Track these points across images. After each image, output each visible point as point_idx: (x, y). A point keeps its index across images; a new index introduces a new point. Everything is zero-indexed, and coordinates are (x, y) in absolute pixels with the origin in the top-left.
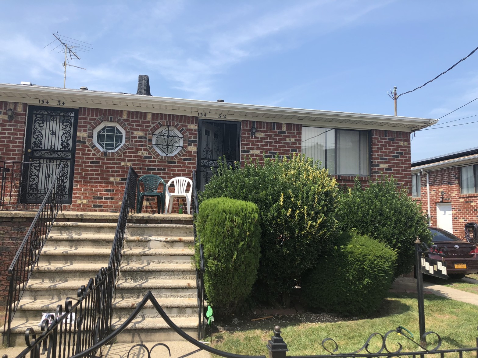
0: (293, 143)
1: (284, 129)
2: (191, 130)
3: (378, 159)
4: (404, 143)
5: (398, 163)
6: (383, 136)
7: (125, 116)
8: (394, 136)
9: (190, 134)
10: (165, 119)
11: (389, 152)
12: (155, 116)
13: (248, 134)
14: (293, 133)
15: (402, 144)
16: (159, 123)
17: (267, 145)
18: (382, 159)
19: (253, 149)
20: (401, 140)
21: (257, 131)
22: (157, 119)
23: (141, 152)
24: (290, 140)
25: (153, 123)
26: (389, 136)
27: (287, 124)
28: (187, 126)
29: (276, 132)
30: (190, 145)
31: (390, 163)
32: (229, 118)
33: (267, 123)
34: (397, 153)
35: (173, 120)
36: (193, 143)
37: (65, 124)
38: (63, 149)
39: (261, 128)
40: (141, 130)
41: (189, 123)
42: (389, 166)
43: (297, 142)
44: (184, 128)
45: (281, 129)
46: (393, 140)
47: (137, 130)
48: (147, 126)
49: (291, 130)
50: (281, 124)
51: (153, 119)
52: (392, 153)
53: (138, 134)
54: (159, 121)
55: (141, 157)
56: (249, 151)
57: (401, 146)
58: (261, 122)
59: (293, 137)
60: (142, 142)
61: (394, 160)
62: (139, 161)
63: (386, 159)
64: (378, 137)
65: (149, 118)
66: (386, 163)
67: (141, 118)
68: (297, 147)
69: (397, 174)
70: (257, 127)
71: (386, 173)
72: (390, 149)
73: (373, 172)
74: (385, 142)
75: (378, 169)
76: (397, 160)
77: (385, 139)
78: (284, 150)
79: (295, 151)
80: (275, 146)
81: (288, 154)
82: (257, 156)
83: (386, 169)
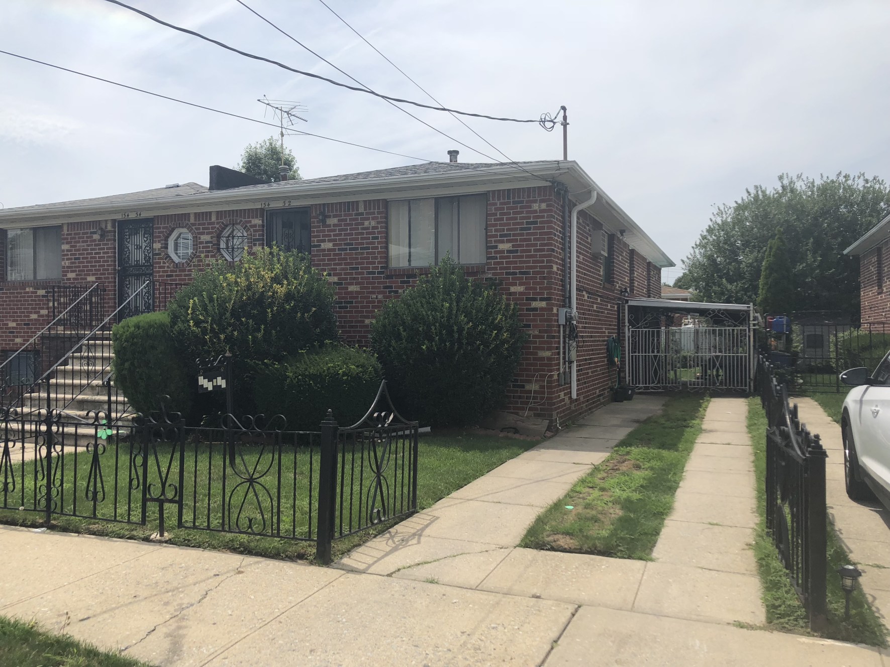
0: (374, 228)
1: (361, 210)
2: (255, 226)
3: (496, 236)
4: (539, 205)
5: (530, 240)
6: (504, 199)
7: (192, 220)
8: (523, 196)
9: (254, 231)
10: (229, 216)
11: (515, 224)
12: (219, 214)
13: (318, 222)
14: (374, 213)
15: (537, 208)
16: (223, 223)
17: (341, 235)
18: (501, 236)
19: (324, 241)
20: (535, 201)
21: (329, 217)
22: (221, 218)
24: (370, 223)
25: (218, 223)
26: (514, 198)
27: (365, 202)
28: (251, 221)
29: (351, 215)
30: (255, 245)
31: (515, 240)
32: (295, 204)
33: (341, 203)
34: (528, 223)
36: (258, 243)
37: (146, 236)
38: (146, 264)
39: (332, 212)
40: (208, 234)
41: (253, 218)
42: (514, 246)
43: (380, 226)
44: (248, 225)
45: (358, 210)
46: (522, 202)
47: (203, 233)
48: (213, 228)
49: (370, 209)
50: (357, 202)
51: (217, 219)
52: (518, 224)
53: (205, 238)
54: (223, 220)
56: (320, 245)
57: (535, 211)
58: (332, 204)
59: (373, 219)
60: (208, 247)
61: (522, 235)
63: (509, 235)
64: (496, 201)
65: (214, 219)
66: (508, 241)
67: (206, 220)
68: (379, 233)
69: (527, 257)
70: (328, 211)
71: (508, 257)
72: (516, 219)
73: (488, 258)
74: (508, 208)
75: (496, 252)
76: (528, 234)
77: (509, 203)
78: (362, 239)
79: (377, 238)
80: (351, 234)
81: (367, 243)
82: (329, 250)
83: (509, 251)
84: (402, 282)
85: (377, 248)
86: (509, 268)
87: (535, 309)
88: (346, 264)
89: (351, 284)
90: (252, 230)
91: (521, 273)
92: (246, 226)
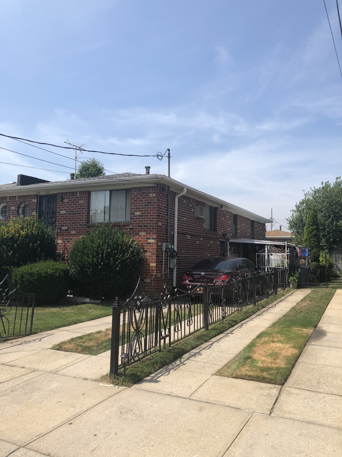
0: (83, 204)
1: (78, 195)
2: (34, 203)
3: (134, 209)
5: (148, 211)
6: (138, 191)
7: (8, 200)
8: (146, 190)
9: (34, 205)
10: (23, 198)
11: (142, 203)
12: (19, 197)
13: (60, 201)
14: (83, 197)
16: (20, 201)
17: (69, 207)
18: (137, 208)
19: (62, 210)
20: (151, 193)
21: (64, 199)
22: (20, 199)
23: (14, 218)
24: (81, 202)
26: (142, 191)
27: (80, 192)
28: (32, 201)
29: (74, 198)
31: (142, 211)
32: (50, 193)
33: (69, 192)
34: (148, 203)
35: (26, 198)
36: (34, 210)
39: (66, 196)
40: (14, 206)
41: (33, 199)
42: (141, 213)
43: (86, 203)
44: (31, 202)
45: (76, 196)
46: (145, 193)
47: (12, 206)
48: (16, 204)
49: (82, 195)
50: (77, 192)
52: (144, 203)
53: (13, 208)
56: (60, 212)
57: (151, 197)
58: (66, 193)
59: (83, 200)
60: (14, 212)
61: (145, 208)
63: (140, 208)
64: (135, 192)
65: (17, 199)
66: (139, 211)
67: (14, 200)
68: (85, 206)
69: (147, 218)
70: (64, 196)
71: (139, 218)
72: (143, 201)
73: (131, 219)
74: (140, 196)
75: (134, 216)
76: (147, 208)
77: (140, 193)
78: (78, 209)
79: (84, 209)
80: (73, 207)
81: (80, 211)
82: (64, 214)
83: (139, 216)
85: (84, 213)
86: (139, 224)
87: (150, 243)
88: (71, 221)
89: (72, 230)
90: (32, 204)
91: (144, 226)
92: (30, 203)
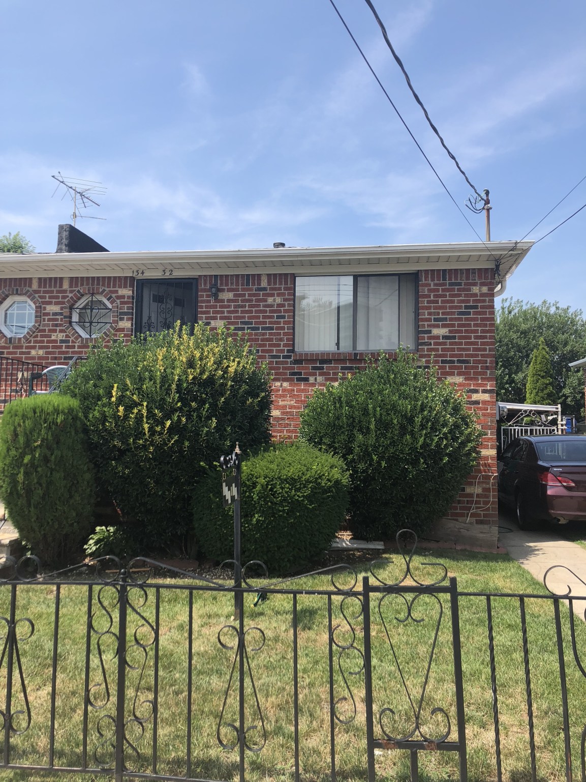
0: (279, 305)
1: (264, 284)
2: (123, 297)
3: (430, 320)
4: (480, 288)
5: (469, 325)
6: (439, 280)
7: (35, 286)
8: (461, 277)
9: (122, 303)
10: (88, 284)
11: (451, 307)
12: (74, 281)
13: (208, 296)
14: (280, 289)
15: (477, 291)
16: (79, 291)
17: (237, 312)
18: (435, 320)
19: (215, 318)
20: (475, 284)
21: (223, 290)
22: (77, 286)
23: (55, 334)
24: (274, 300)
25: (71, 292)
26: (450, 279)
27: (269, 275)
28: (117, 292)
29: (251, 289)
30: (122, 319)
31: (453, 325)
32: (178, 274)
33: (237, 276)
34: (466, 307)
35: (98, 284)
36: (125, 317)
39: (227, 285)
40: (56, 303)
41: (120, 287)
42: (450, 332)
43: (286, 303)
44: (114, 295)
45: (259, 284)
46: (460, 284)
47: (50, 303)
48: (64, 297)
49: (275, 284)
50: (259, 276)
51: (71, 286)
52: (456, 307)
53: (52, 308)
54: (79, 288)
55: (55, 341)
56: (210, 323)
57: (476, 295)
58: (227, 276)
59: (279, 295)
60: (57, 320)
61: (460, 319)
62: (53, 347)
63: (446, 319)
64: (430, 282)
65: (66, 286)
66: (444, 326)
67: (55, 287)
68: (285, 311)
69: (466, 344)
70: (222, 284)
71: (445, 344)
72: (453, 302)
73: (419, 344)
74: (443, 290)
75: (429, 338)
76: (466, 319)
77: (444, 285)
78: (265, 317)
79: (284, 317)
80: (250, 312)
81: (270, 323)
83: (445, 337)
84: (314, 368)
85: (283, 328)
86: (445, 356)
87: (477, 402)
91: (459, 361)
92: (111, 297)
